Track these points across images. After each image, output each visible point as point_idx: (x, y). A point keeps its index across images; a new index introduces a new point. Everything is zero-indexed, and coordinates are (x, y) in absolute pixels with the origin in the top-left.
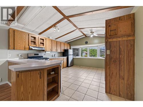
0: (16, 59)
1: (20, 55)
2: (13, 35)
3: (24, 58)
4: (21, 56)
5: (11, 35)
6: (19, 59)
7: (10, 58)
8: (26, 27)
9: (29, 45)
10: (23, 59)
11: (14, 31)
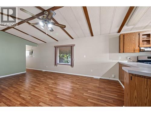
0: (125, 62)
1: (128, 58)
2: (123, 40)
3: (133, 62)
4: (130, 59)
5: (121, 40)
6: (128, 62)
7: (121, 60)
8: (136, 26)
9: (139, 46)
10: (131, 62)
11: (124, 35)
